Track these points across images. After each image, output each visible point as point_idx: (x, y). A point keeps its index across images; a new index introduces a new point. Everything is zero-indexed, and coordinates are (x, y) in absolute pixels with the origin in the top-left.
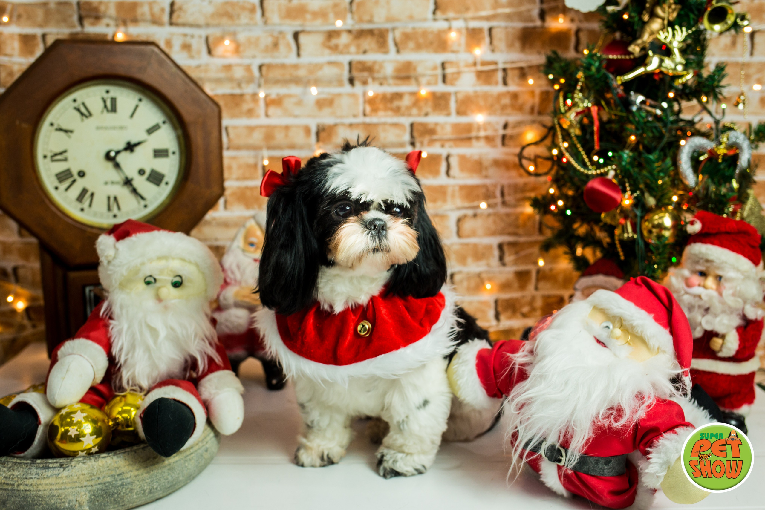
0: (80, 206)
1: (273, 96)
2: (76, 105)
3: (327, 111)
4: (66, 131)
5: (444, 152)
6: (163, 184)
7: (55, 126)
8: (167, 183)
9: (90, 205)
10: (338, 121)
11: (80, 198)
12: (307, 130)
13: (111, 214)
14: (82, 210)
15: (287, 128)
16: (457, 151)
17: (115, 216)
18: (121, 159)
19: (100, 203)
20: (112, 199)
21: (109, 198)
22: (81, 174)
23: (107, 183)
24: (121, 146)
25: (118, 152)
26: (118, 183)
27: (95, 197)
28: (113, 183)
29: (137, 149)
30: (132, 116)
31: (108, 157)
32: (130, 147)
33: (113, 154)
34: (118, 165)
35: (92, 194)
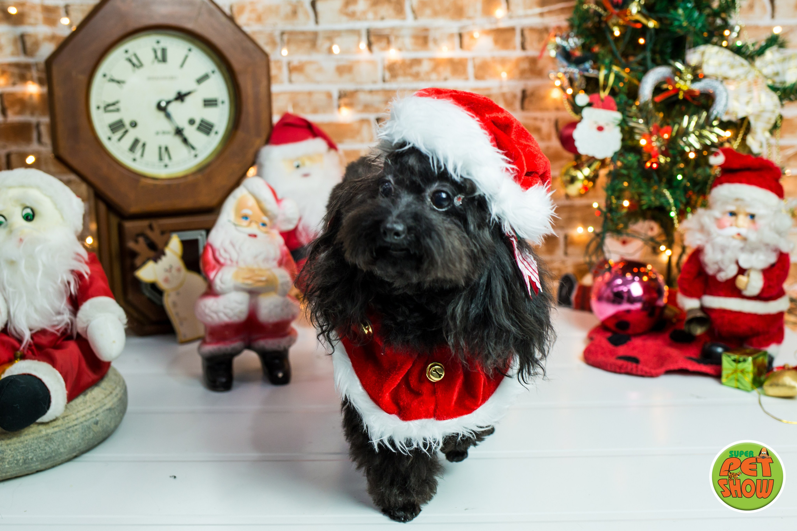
0: (131, 156)
1: (295, 63)
2: (128, 55)
3: (347, 77)
4: (118, 82)
6: (213, 134)
7: (108, 77)
8: (217, 133)
9: (142, 155)
10: (358, 87)
11: (132, 148)
12: (329, 95)
13: (162, 164)
14: (134, 160)
15: (310, 94)
17: (166, 166)
18: (173, 108)
19: (151, 153)
20: (163, 150)
21: (160, 148)
22: (134, 125)
23: (157, 133)
24: (172, 95)
25: (168, 103)
26: (168, 133)
27: (147, 148)
28: (164, 133)
29: (188, 99)
30: (182, 66)
31: (159, 107)
32: (181, 97)
33: (163, 104)
34: (168, 116)
35: (144, 145)
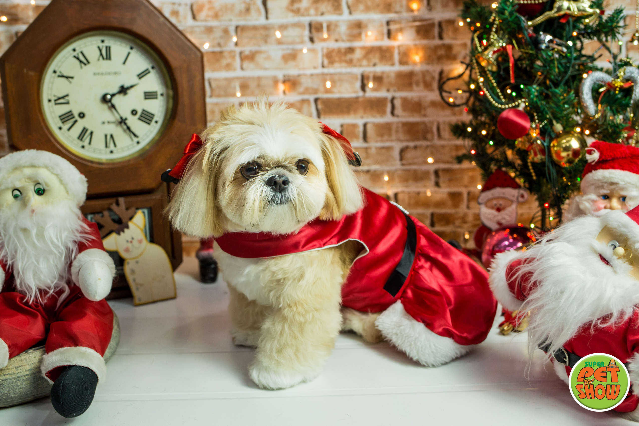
0: (80, 143)
1: (247, 52)
2: (75, 54)
3: (291, 64)
4: (67, 78)
5: (389, 96)
6: (153, 123)
7: (58, 73)
8: (156, 122)
9: (90, 143)
10: (301, 72)
11: (81, 137)
12: (276, 81)
13: (108, 150)
14: (83, 147)
15: (259, 79)
16: (400, 94)
17: (112, 152)
18: (118, 100)
19: (99, 140)
20: (109, 137)
21: (106, 136)
22: (82, 116)
23: (104, 123)
24: (116, 90)
25: (113, 95)
26: (114, 123)
27: (94, 135)
28: (109, 122)
29: (130, 92)
30: (124, 63)
31: (104, 100)
32: (123, 90)
33: (109, 97)
34: (113, 106)
35: (92, 133)
